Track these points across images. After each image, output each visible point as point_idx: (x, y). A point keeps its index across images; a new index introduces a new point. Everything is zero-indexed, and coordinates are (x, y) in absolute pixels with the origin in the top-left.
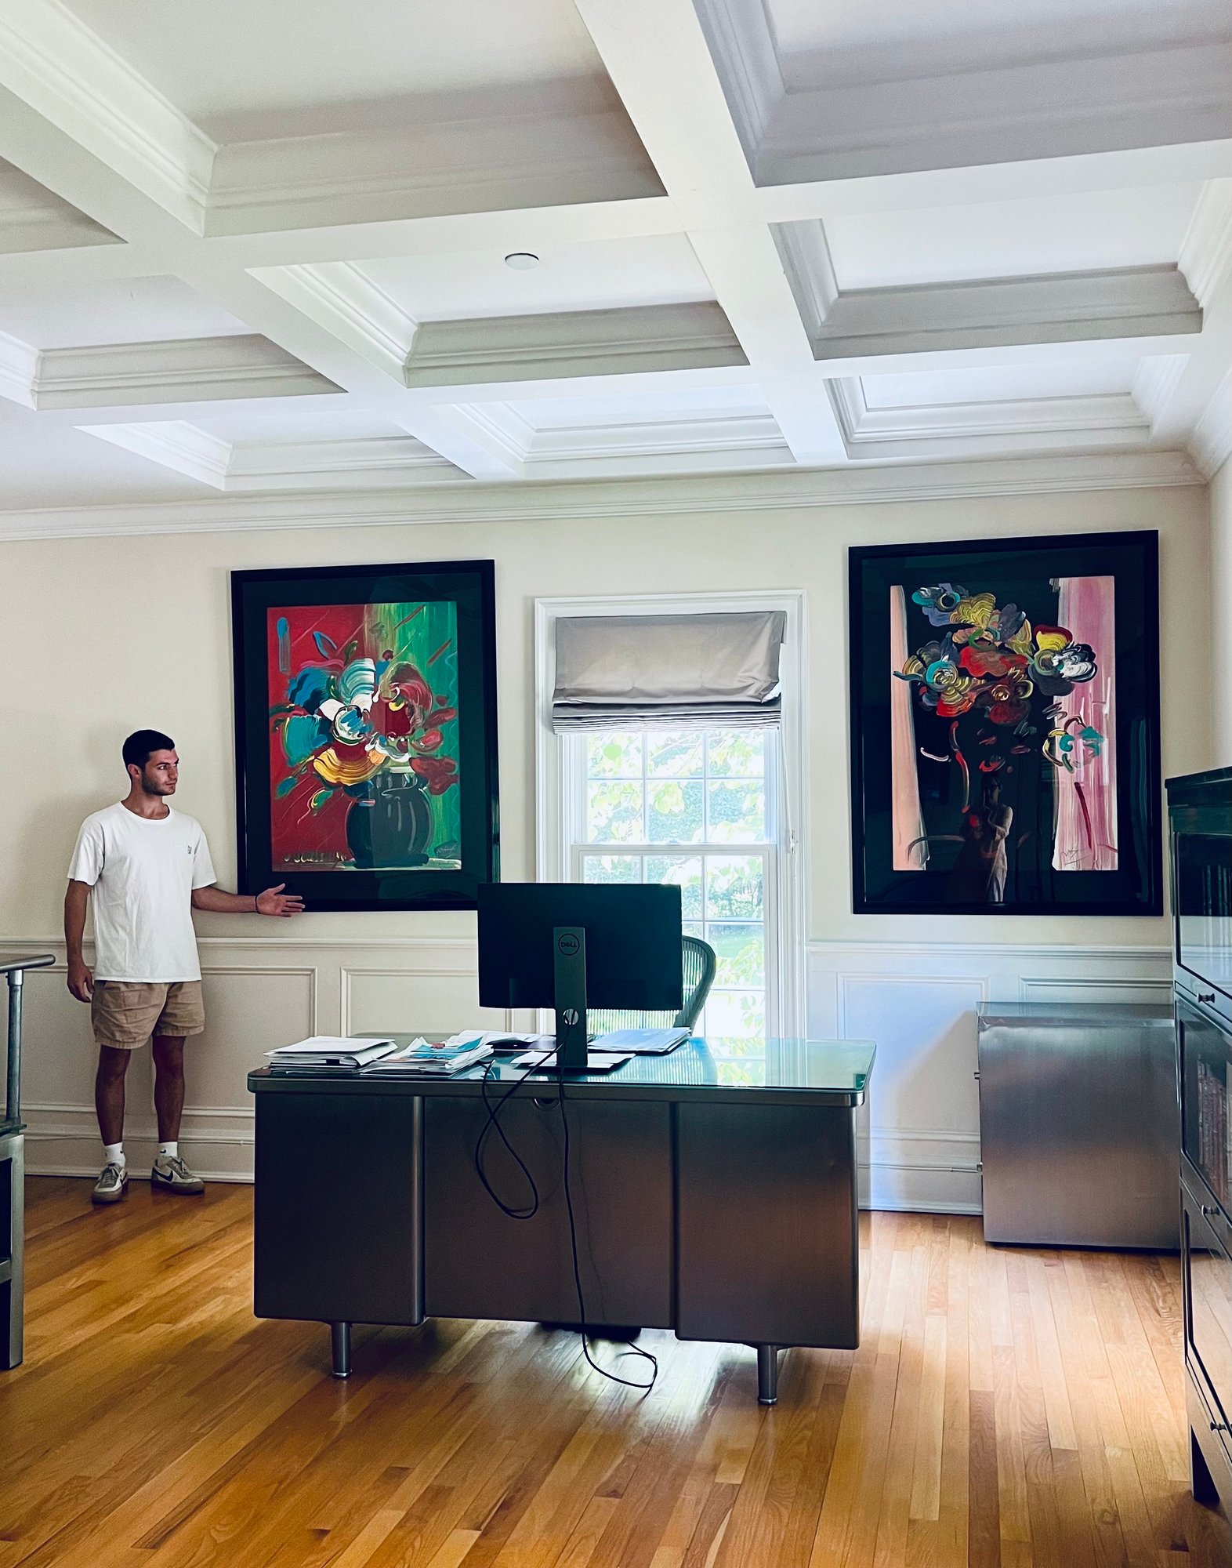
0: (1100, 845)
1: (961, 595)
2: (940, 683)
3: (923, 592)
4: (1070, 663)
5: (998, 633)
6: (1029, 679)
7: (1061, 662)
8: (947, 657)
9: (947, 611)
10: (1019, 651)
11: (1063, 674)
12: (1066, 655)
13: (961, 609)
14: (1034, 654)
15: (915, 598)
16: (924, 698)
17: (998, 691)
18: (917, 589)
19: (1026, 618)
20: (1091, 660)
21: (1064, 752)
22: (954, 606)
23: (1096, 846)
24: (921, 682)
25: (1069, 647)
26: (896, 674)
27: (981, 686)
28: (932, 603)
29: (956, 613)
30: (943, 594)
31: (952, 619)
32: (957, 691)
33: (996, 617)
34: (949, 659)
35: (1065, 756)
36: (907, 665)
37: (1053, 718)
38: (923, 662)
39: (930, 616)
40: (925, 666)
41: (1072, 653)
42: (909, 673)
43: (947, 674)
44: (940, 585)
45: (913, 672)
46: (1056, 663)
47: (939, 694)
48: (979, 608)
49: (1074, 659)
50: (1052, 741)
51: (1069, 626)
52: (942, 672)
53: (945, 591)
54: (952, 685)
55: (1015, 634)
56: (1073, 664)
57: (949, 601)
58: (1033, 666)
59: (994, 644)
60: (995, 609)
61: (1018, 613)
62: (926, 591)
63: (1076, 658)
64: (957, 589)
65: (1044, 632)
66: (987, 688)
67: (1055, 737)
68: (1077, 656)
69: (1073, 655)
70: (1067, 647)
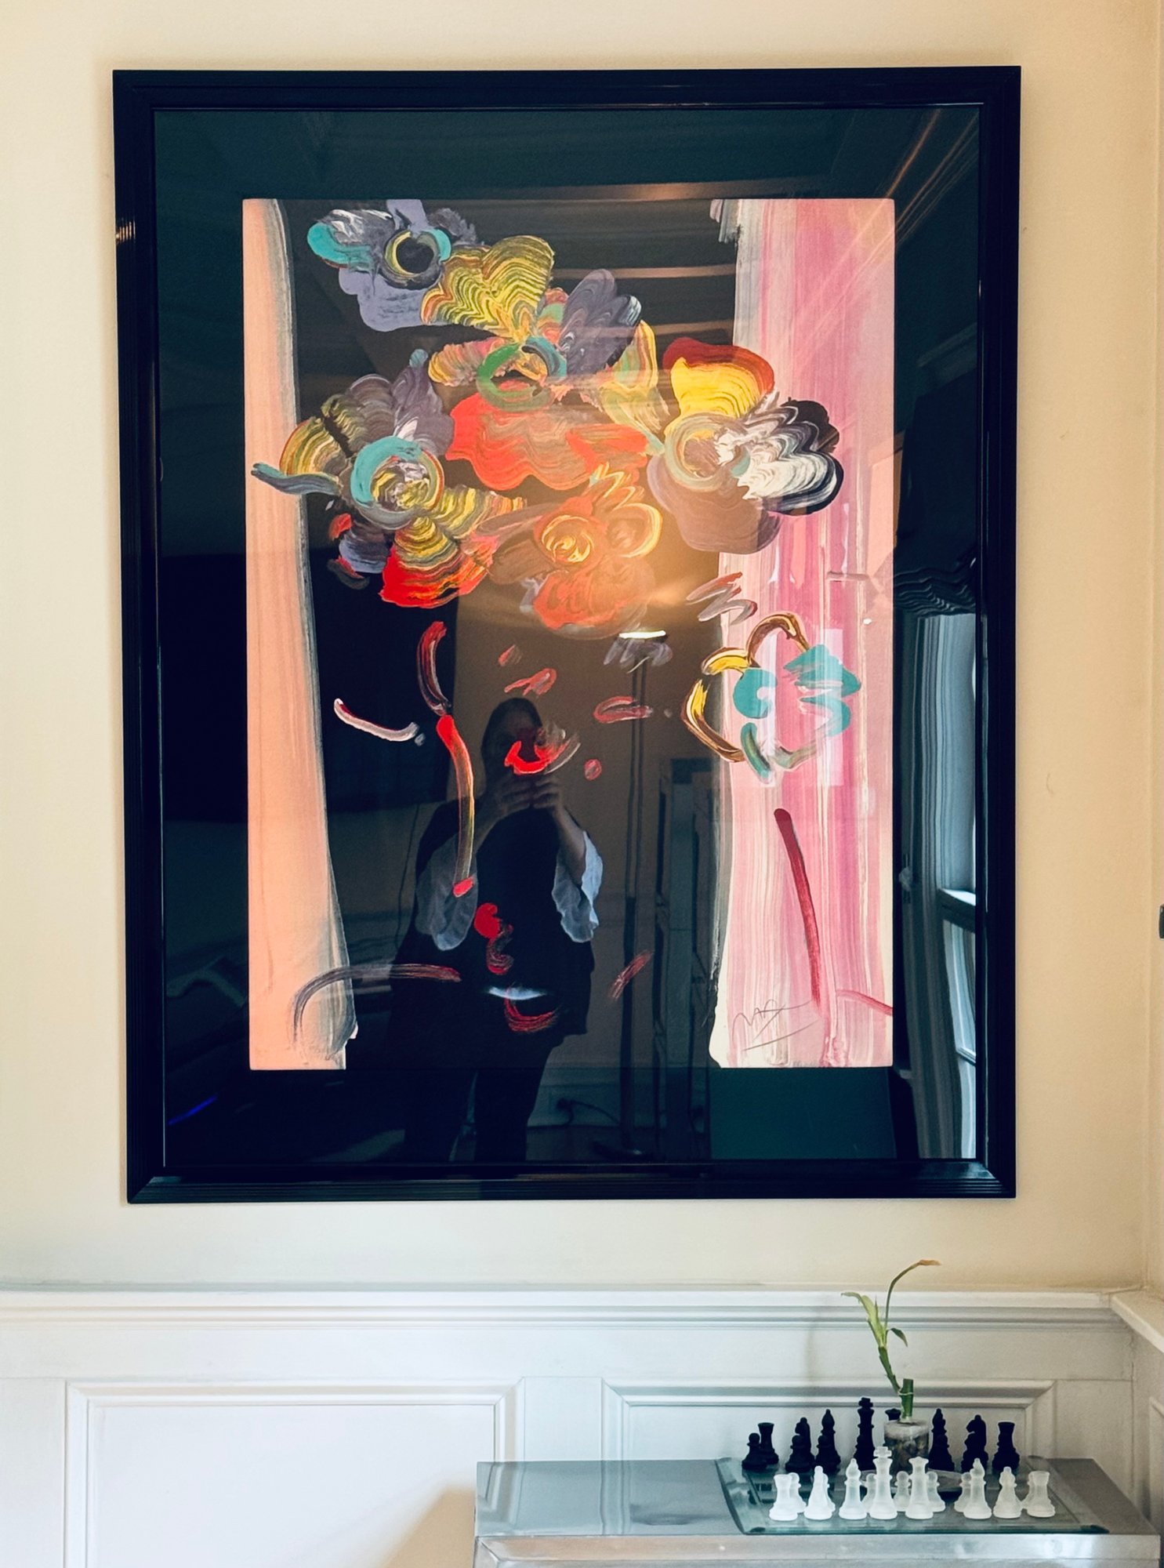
0: (846, 992)
1: (453, 240)
2: (388, 504)
3: (340, 224)
4: (767, 455)
5: (563, 359)
6: (649, 499)
7: (739, 452)
8: (411, 426)
9: (413, 286)
10: (622, 416)
11: (746, 489)
12: (754, 433)
13: (452, 276)
14: (664, 425)
15: (318, 240)
16: (343, 547)
17: (559, 535)
18: (324, 213)
19: (643, 316)
20: (825, 450)
21: (746, 720)
22: (430, 272)
23: (833, 995)
24: (336, 499)
25: (764, 408)
26: (260, 475)
27: (511, 517)
28: (369, 260)
29: (437, 292)
30: (401, 231)
31: (425, 309)
32: (441, 529)
33: (556, 311)
34: (417, 434)
35: (749, 733)
36: (293, 447)
37: (718, 618)
38: (341, 439)
39: (360, 300)
40: (349, 452)
41: (769, 426)
42: (300, 472)
43: (412, 477)
44: (393, 205)
45: (312, 470)
46: (725, 455)
47: (389, 538)
48: (507, 282)
49: (776, 444)
50: (713, 684)
51: (764, 347)
52: (397, 470)
53: (406, 223)
54: (426, 514)
55: (611, 362)
56: (776, 459)
57: (417, 256)
58: (662, 460)
59: (550, 393)
60: (553, 285)
61: (621, 300)
62: (346, 220)
63: (782, 442)
64: (442, 219)
65: (691, 362)
66: (527, 524)
67: (720, 675)
68: (784, 437)
69: (774, 433)
70: (758, 406)
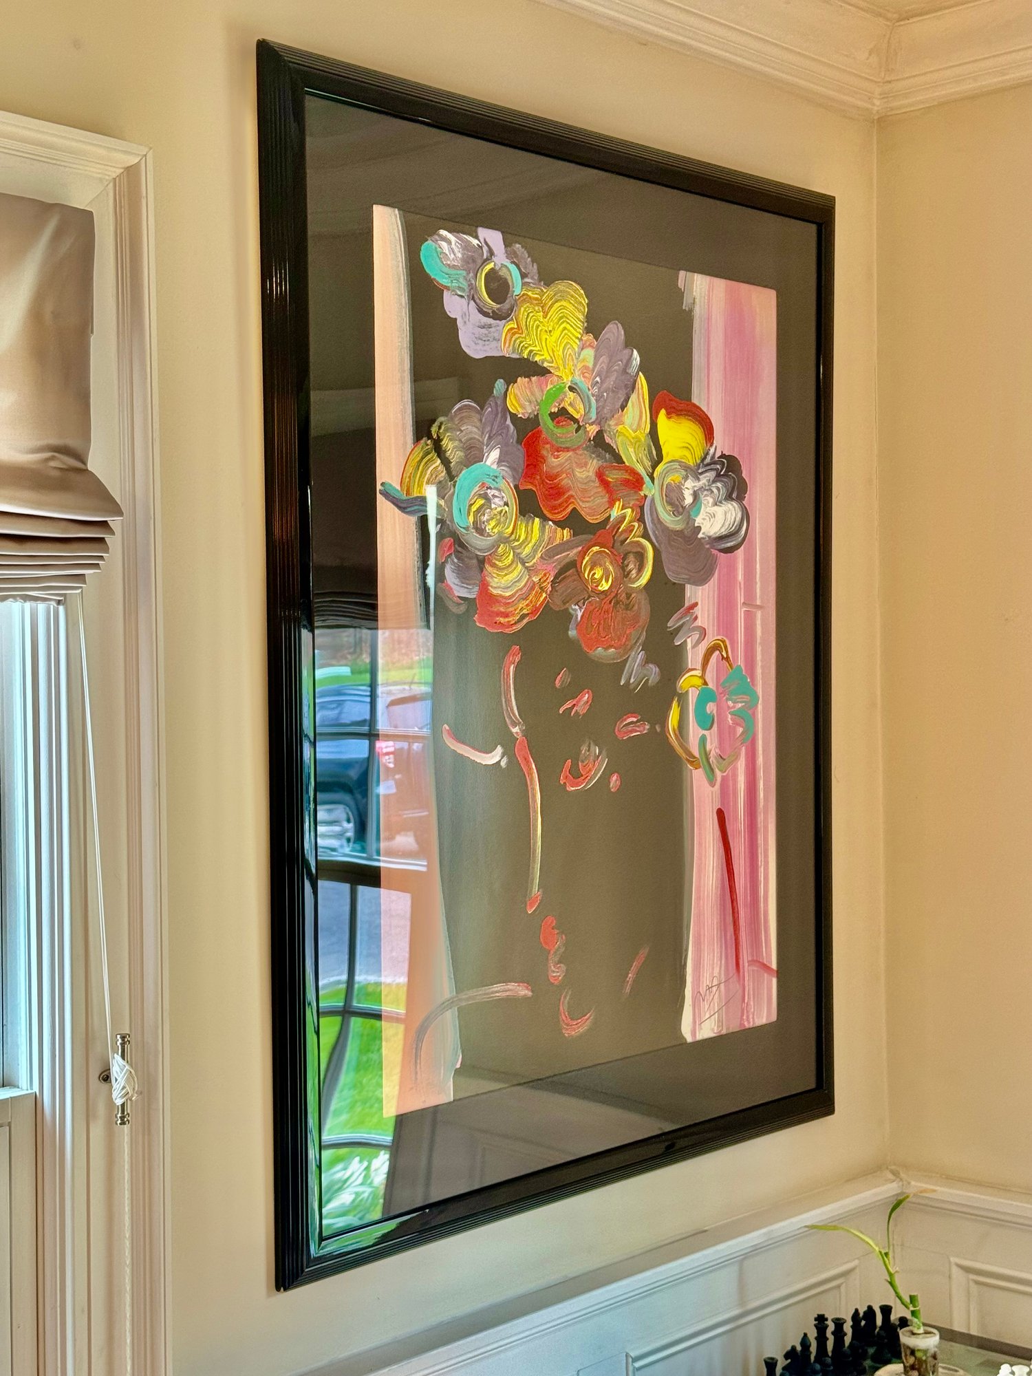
1: (523, 276)
2: (480, 531)
3: (444, 244)
4: (711, 500)
6: (646, 535)
7: (696, 495)
8: (495, 454)
9: (496, 316)
10: (629, 457)
11: (699, 528)
12: (704, 480)
13: (522, 314)
14: (654, 467)
15: (428, 258)
16: (448, 571)
17: (594, 565)
18: (433, 230)
19: (642, 368)
20: (740, 499)
21: (702, 732)
22: (506, 305)
23: (746, 964)
24: (443, 522)
25: (708, 460)
26: (386, 495)
27: (564, 546)
28: (465, 285)
29: (513, 325)
30: (487, 260)
31: (505, 341)
32: (516, 557)
33: (589, 354)
34: (500, 461)
35: (703, 743)
36: (410, 469)
37: (686, 641)
38: (446, 462)
39: (459, 324)
40: (451, 476)
41: (711, 475)
42: (416, 493)
43: (497, 503)
44: (483, 233)
45: (425, 492)
46: (689, 500)
47: (482, 562)
48: (558, 322)
49: (715, 491)
50: (683, 698)
51: (708, 404)
52: (485, 496)
53: (491, 253)
54: (506, 540)
55: (623, 407)
56: (715, 504)
57: (498, 287)
58: (653, 500)
59: (586, 432)
60: (587, 330)
61: (627, 351)
62: (449, 242)
63: (718, 489)
64: (515, 253)
65: (669, 415)
66: (573, 553)
67: (687, 692)
68: (719, 485)
69: (714, 482)
70: (705, 458)
